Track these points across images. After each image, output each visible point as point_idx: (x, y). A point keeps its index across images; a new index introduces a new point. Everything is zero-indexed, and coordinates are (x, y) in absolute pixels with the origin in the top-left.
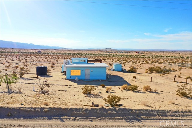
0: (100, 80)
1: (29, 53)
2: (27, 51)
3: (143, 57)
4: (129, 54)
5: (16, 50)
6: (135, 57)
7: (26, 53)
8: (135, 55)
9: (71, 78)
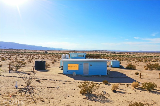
0: (100, 76)
1: (37, 53)
2: (36, 52)
3: (135, 57)
4: (121, 54)
5: (28, 51)
6: (127, 57)
7: (35, 53)
8: (127, 55)
9: (68, 73)
